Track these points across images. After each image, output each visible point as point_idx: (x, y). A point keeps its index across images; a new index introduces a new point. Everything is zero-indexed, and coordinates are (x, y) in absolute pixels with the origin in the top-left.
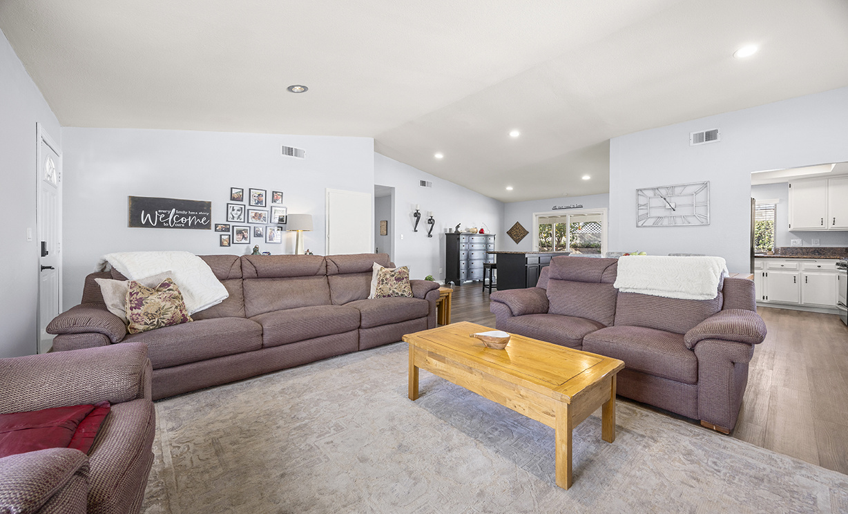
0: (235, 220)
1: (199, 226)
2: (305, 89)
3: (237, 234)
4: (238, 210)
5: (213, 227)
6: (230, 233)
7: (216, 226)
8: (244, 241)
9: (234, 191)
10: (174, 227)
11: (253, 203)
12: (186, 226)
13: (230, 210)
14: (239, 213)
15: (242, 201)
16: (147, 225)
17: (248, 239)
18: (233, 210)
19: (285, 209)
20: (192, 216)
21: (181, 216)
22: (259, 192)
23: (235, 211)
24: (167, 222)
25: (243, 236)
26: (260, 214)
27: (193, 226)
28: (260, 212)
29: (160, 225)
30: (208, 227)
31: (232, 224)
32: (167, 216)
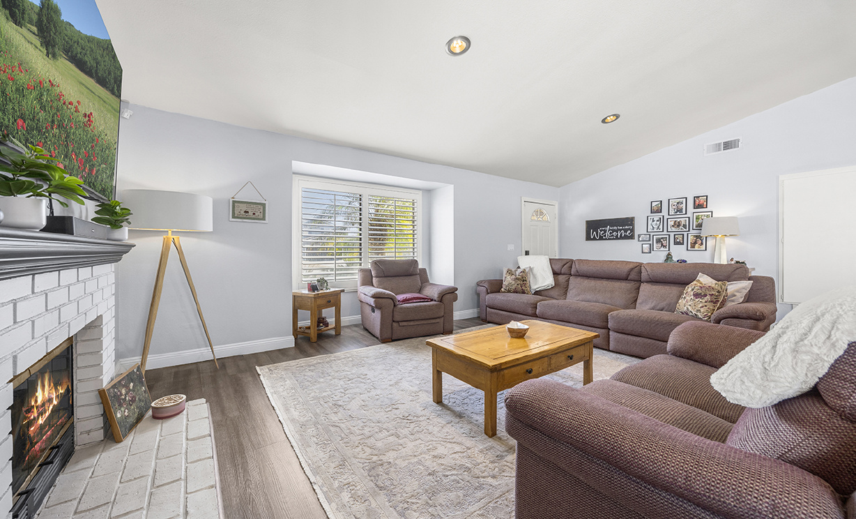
0: (655, 230)
1: (626, 237)
2: (617, 116)
3: (657, 242)
4: (658, 221)
5: (636, 236)
6: (651, 242)
7: (639, 236)
8: (662, 249)
9: (654, 204)
10: (609, 239)
11: (672, 212)
12: (617, 238)
13: (650, 222)
14: (658, 223)
15: (661, 212)
16: (594, 239)
17: (667, 247)
18: (653, 221)
19: (710, 213)
20: (620, 230)
21: (614, 231)
22: (678, 200)
23: (655, 222)
24: (605, 236)
25: (662, 244)
26: (679, 222)
27: (622, 238)
28: (679, 220)
29: (601, 238)
30: (632, 237)
31: (652, 234)
32: (605, 231)
